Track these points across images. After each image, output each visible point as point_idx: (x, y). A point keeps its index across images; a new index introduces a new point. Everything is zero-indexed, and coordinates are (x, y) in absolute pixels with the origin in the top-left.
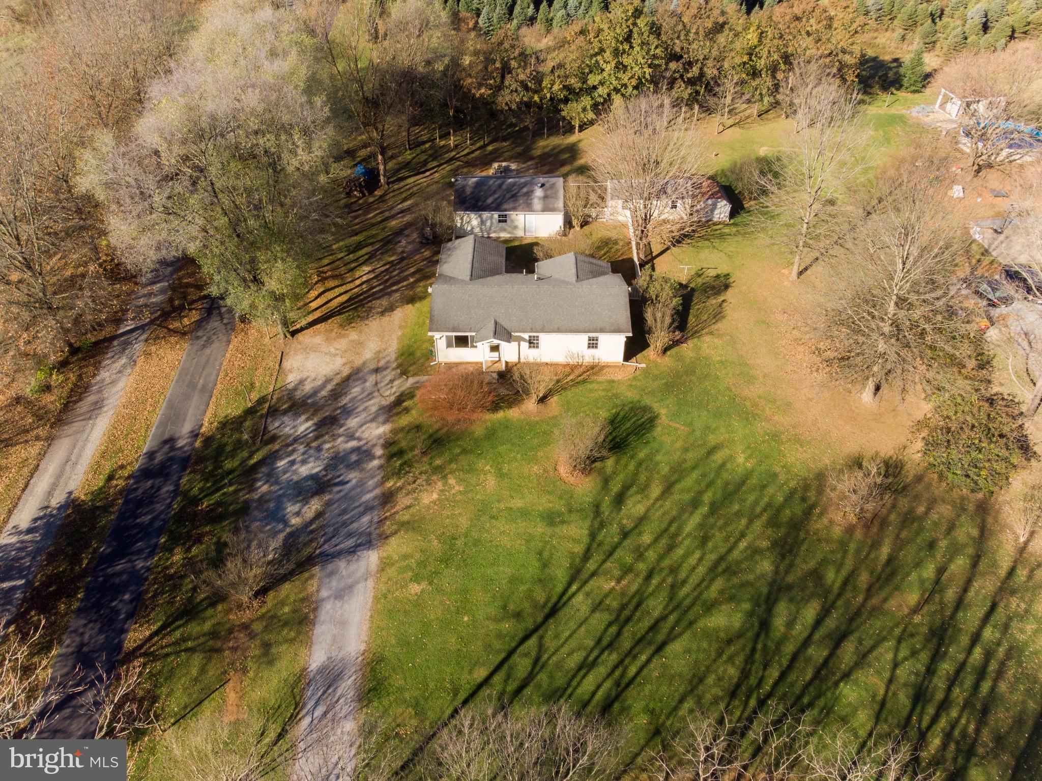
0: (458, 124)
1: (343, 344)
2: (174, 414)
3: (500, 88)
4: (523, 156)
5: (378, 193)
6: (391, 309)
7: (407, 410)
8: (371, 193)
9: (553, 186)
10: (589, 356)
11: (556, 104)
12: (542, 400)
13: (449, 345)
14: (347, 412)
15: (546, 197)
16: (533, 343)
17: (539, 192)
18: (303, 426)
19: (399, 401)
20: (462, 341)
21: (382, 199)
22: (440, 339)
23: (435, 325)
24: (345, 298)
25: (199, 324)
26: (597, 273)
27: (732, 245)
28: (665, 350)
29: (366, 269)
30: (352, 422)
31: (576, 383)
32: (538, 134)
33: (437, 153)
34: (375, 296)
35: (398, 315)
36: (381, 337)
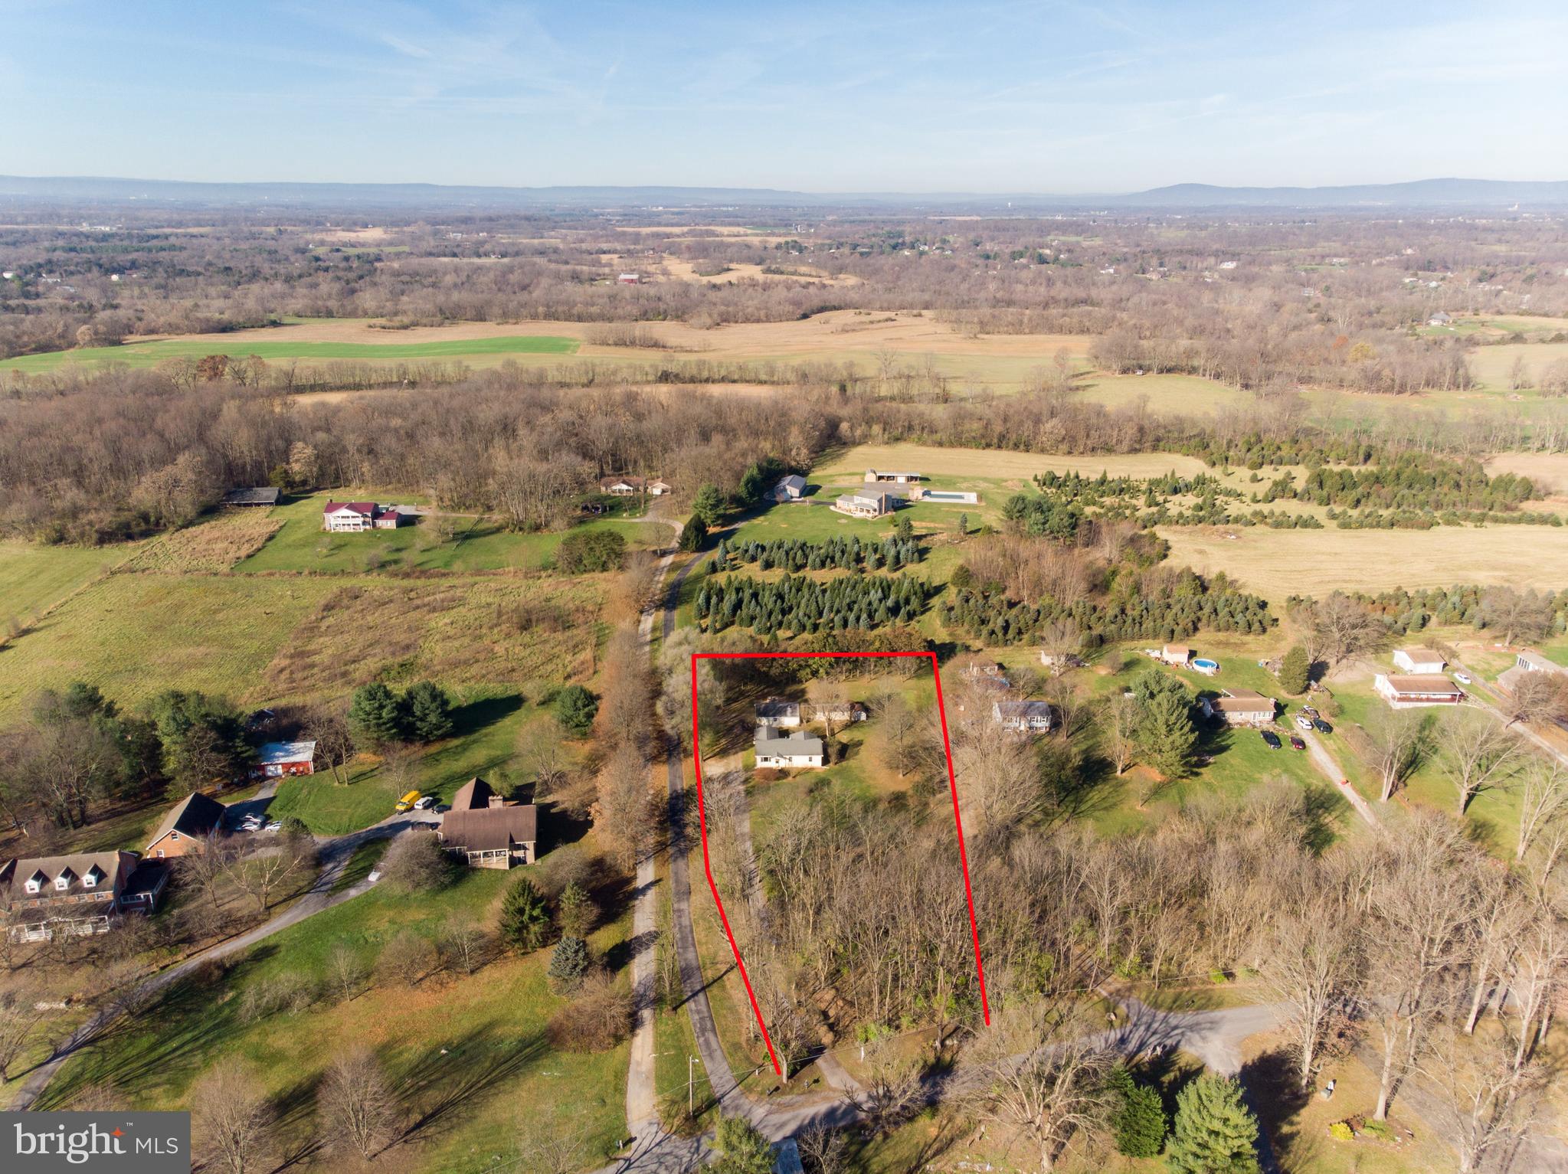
0: (752, 679)
1: (723, 763)
2: (672, 784)
3: (771, 667)
4: (781, 694)
6: (737, 753)
7: (750, 781)
9: (794, 707)
10: (810, 765)
11: (795, 671)
12: (794, 777)
13: (761, 761)
14: (730, 782)
15: (791, 710)
16: (790, 760)
17: (789, 709)
18: (717, 785)
19: (747, 779)
20: (766, 759)
22: (759, 758)
23: (754, 754)
24: (719, 749)
25: (667, 759)
26: (812, 737)
27: (866, 729)
28: (836, 763)
29: (725, 740)
30: (733, 785)
31: (806, 773)
32: (787, 684)
33: (742, 694)
34: (730, 749)
35: (740, 754)
36: (735, 762)
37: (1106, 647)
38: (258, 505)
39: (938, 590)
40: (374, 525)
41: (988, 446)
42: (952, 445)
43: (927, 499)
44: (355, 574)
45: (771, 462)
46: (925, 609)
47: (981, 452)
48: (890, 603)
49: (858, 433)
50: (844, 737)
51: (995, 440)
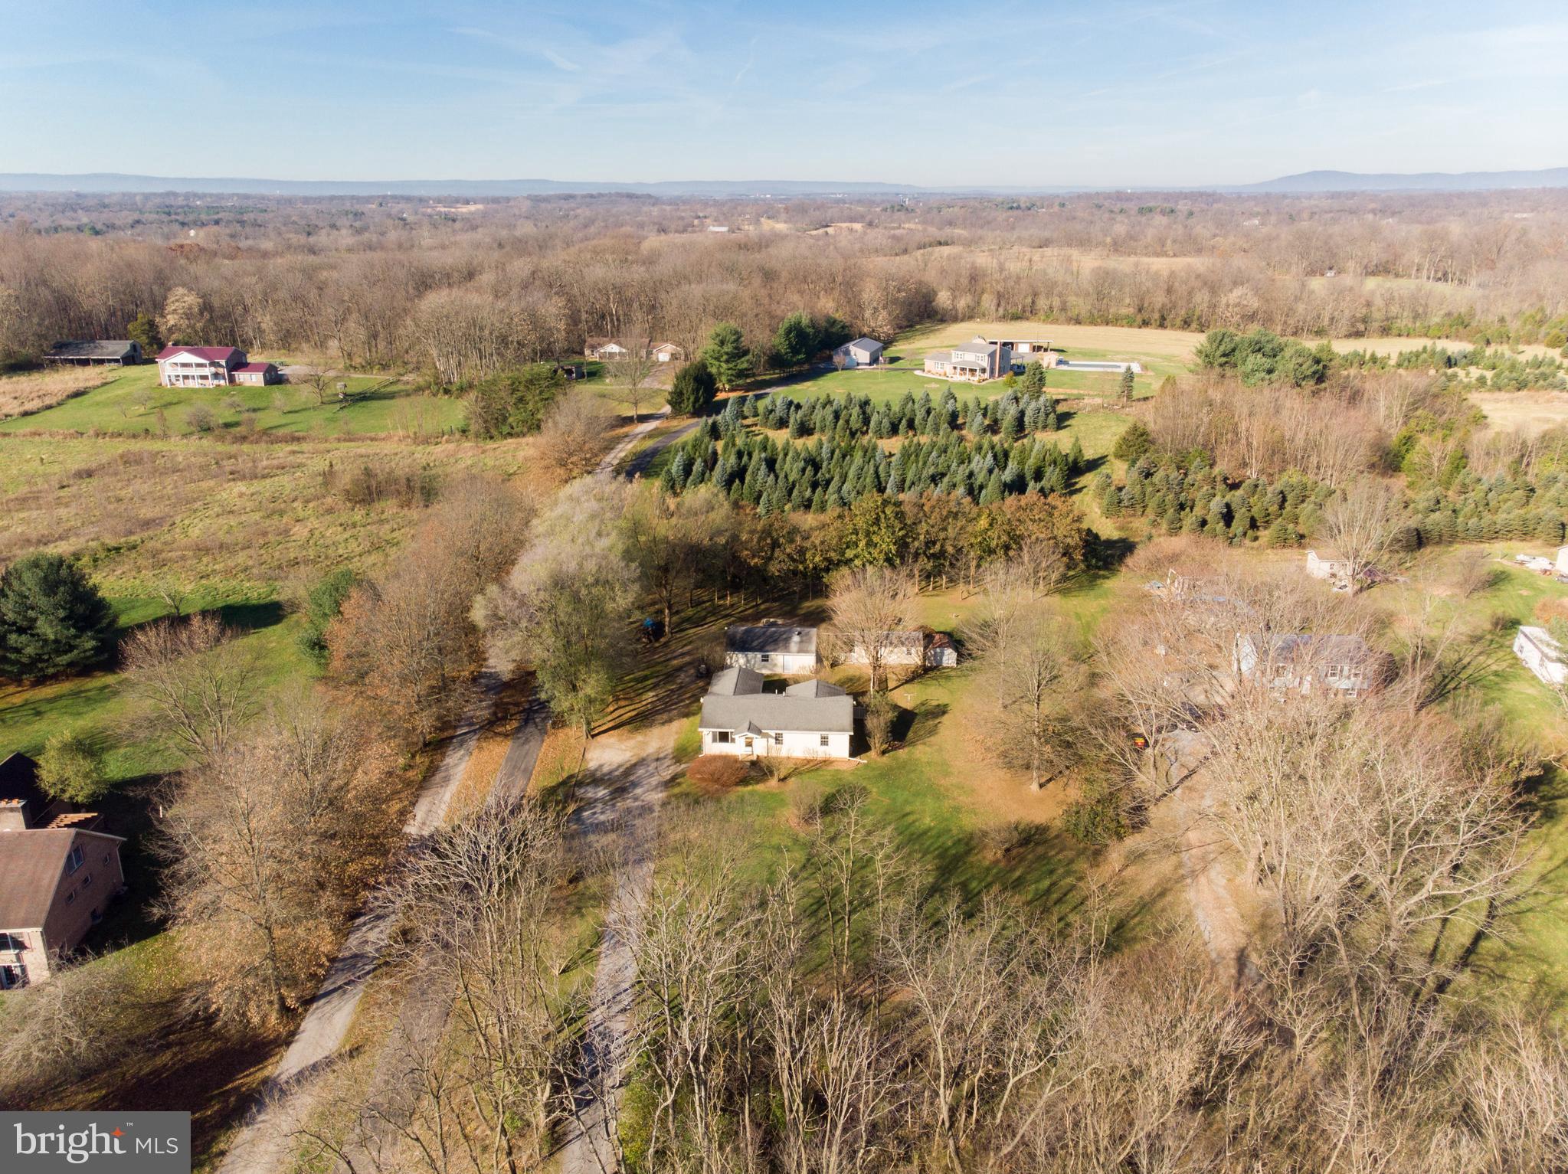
0: (735, 587)
1: (631, 743)
3: (770, 559)
4: (789, 614)
5: (663, 640)
6: (670, 720)
7: (679, 784)
8: (657, 640)
9: (807, 634)
10: (821, 752)
11: (817, 572)
12: (783, 780)
13: (714, 740)
14: (635, 785)
15: (801, 642)
16: (778, 739)
17: (796, 638)
18: (602, 792)
19: (674, 778)
20: (724, 737)
21: (666, 645)
22: (707, 735)
23: (703, 725)
24: (633, 713)
25: (518, 730)
26: (833, 695)
27: (956, 684)
28: (884, 753)
29: (651, 694)
30: (638, 791)
31: (810, 771)
32: (804, 597)
33: (715, 611)
34: (657, 713)
35: (676, 725)
36: (661, 739)
37: (1427, 551)
38: (100, 362)
39: (1094, 465)
40: (232, 380)
41: (1145, 323)
42: (1093, 322)
43: (1063, 367)
44: (165, 436)
45: (833, 322)
46: (1070, 488)
47: (1136, 331)
48: (1007, 476)
49: (962, 303)
50: (907, 698)
51: (1157, 316)
